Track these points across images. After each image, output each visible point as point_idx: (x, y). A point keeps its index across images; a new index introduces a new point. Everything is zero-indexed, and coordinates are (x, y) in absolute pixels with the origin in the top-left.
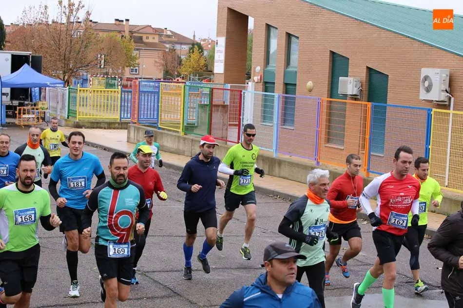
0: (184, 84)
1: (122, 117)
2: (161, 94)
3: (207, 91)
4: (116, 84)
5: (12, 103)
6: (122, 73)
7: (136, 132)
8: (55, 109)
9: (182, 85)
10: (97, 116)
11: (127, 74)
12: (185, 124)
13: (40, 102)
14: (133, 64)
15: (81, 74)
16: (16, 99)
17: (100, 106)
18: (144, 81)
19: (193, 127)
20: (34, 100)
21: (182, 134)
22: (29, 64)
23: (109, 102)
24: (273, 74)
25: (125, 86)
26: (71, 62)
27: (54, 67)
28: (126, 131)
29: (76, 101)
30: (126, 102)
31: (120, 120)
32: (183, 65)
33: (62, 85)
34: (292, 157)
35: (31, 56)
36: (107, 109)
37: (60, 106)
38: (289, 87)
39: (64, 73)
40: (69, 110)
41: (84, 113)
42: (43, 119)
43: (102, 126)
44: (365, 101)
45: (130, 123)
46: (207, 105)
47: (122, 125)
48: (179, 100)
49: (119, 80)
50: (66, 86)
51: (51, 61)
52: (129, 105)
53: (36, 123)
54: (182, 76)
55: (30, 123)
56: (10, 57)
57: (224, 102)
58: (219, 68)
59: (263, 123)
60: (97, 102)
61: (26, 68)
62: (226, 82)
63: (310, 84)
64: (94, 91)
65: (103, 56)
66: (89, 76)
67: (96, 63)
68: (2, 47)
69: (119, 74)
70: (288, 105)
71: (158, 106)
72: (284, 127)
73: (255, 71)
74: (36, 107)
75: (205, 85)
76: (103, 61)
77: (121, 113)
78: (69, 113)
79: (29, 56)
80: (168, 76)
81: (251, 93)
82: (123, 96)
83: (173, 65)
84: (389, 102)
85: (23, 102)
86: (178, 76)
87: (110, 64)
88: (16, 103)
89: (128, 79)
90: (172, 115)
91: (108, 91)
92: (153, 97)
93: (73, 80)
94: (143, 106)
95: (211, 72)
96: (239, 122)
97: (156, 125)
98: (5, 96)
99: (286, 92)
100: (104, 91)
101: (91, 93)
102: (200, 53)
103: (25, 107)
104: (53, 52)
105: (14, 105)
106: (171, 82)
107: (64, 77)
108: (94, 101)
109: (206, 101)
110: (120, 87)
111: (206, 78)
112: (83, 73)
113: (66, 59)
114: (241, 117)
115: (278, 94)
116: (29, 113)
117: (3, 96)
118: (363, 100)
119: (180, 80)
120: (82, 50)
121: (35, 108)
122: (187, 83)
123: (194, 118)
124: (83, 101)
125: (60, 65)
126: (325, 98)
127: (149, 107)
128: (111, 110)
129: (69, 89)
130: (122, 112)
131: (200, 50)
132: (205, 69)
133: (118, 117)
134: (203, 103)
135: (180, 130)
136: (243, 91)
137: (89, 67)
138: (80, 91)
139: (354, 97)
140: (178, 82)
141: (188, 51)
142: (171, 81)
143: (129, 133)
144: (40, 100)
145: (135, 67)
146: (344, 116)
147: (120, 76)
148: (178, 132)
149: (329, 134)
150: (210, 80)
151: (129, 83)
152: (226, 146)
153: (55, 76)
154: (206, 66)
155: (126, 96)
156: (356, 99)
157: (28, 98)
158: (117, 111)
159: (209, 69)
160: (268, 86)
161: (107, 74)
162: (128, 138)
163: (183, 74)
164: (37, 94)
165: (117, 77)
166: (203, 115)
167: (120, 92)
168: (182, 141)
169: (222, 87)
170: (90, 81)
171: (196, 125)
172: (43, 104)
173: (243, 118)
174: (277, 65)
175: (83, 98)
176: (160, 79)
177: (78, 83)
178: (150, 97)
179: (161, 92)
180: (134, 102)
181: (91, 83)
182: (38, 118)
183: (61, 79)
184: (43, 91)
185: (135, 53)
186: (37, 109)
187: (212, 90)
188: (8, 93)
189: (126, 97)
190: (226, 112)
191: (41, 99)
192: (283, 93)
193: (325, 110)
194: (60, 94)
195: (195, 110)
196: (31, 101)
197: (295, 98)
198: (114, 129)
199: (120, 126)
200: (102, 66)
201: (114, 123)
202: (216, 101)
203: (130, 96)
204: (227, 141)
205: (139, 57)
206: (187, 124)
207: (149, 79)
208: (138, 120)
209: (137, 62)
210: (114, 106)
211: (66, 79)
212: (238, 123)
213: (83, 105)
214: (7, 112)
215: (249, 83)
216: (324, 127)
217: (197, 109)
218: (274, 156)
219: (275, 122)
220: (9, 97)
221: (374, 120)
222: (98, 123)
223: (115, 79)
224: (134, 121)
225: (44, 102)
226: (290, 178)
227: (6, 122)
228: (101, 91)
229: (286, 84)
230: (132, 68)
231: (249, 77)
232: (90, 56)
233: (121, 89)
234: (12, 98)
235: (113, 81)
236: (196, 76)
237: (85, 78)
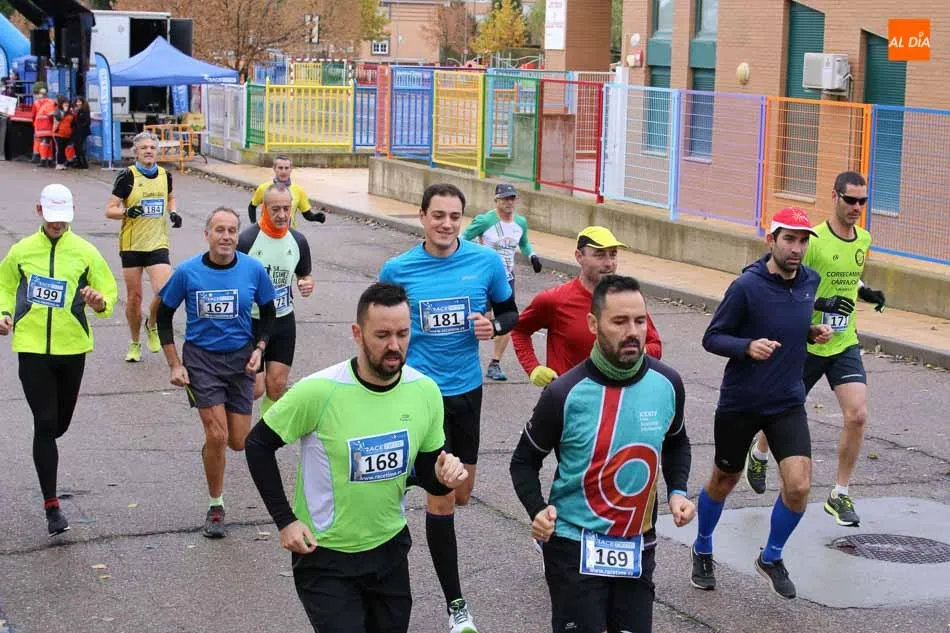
0: (483, 73)
1: (358, 142)
2: (437, 94)
3: (531, 87)
4: (343, 76)
5: (133, 117)
6: (357, 55)
7: (386, 172)
8: (220, 129)
9: (480, 75)
10: (306, 141)
11: (366, 54)
12: (487, 156)
13: (190, 116)
14: (378, 35)
15: (272, 55)
16: (142, 109)
17: (313, 121)
18: (401, 70)
19: (503, 161)
20: (176, 110)
21: (480, 176)
22: (165, 38)
23: (330, 112)
24: (666, 48)
25: (362, 80)
26: (251, 31)
27: (216, 43)
28: (366, 172)
29: (262, 113)
30: (365, 112)
31: (354, 150)
32: (480, 34)
33: (235, 80)
34: (708, 219)
35: (169, 21)
36: (327, 126)
37: (230, 121)
38: (700, 76)
39: (238, 54)
40: (248, 129)
41: (280, 136)
42: (197, 149)
43: (316, 161)
44: (858, 102)
45: (373, 155)
46: (531, 116)
47: (358, 160)
48: (474, 106)
49: (350, 67)
50: (242, 82)
51: (209, 30)
52: (372, 117)
53: (182, 159)
54: (479, 57)
55: (171, 158)
56: (126, 23)
57: (566, 109)
58: (555, 38)
59: (646, 152)
60: (306, 113)
61: (160, 46)
62: (570, 66)
63: (743, 68)
64: (299, 91)
65: (316, 19)
66: (288, 59)
67: (301, 31)
68: (111, 3)
69: (349, 55)
70: (698, 114)
71: (430, 119)
72: (691, 158)
73: (628, 44)
74: (183, 125)
75: (526, 75)
76: (315, 30)
77: (354, 136)
78: (248, 135)
79: (166, 21)
80: (450, 57)
81: (622, 87)
82: (359, 100)
83: (459, 34)
84: (908, 104)
85: (154, 115)
86: (470, 58)
87: (330, 35)
88: (141, 117)
89: (368, 66)
90: (460, 138)
91: (328, 91)
92: (419, 101)
93: (256, 69)
94: (399, 121)
95: (538, 48)
96: (599, 149)
97: (427, 158)
98: (119, 105)
99: (695, 84)
100: (320, 91)
101: (292, 94)
102: (514, 8)
103: (160, 126)
104: (213, 12)
105: (137, 121)
106: (457, 70)
107: (237, 64)
108: (299, 111)
109: (529, 108)
110: (351, 82)
111: (527, 60)
112: (275, 53)
113: (241, 28)
114: (602, 139)
115: (677, 91)
116: (167, 138)
117: (114, 105)
118: (855, 99)
119: (475, 65)
120: (272, 6)
121: (180, 126)
122: (489, 70)
123: (505, 143)
124: (278, 113)
125: (228, 37)
126: (777, 98)
127: (412, 122)
128: (334, 129)
129: (249, 86)
130: (358, 133)
131: (515, 3)
132: (524, 41)
133: (349, 143)
134: (522, 112)
135: (477, 168)
136: (606, 85)
137: (287, 42)
138: (271, 90)
139: (836, 95)
140: (470, 68)
141: (491, 6)
142: (455, 67)
143: (372, 175)
144: (190, 110)
145: (382, 40)
146: (815, 133)
147: (351, 58)
148: (472, 172)
149: (783, 171)
150: (535, 65)
151: (370, 73)
152: (572, 199)
153: (218, 61)
154: (528, 35)
155: (365, 100)
156: (839, 99)
157: (165, 108)
158: (347, 130)
159: (534, 43)
160: (655, 73)
161: (324, 55)
162: (372, 185)
163: (481, 52)
164: (184, 99)
165: (344, 60)
166: (524, 135)
167: (351, 92)
168: (480, 189)
169: (561, 77)
170: (291, 70)
171: (509, 157)
172: (195, 119)
173: (606, 141)
174: (674, 31)
175: (278, 106)
176: (433, 64)
177: (266, 76)
178: (413, 101)
179: (437, 90)
180: (382, 111)
181: (292, 74)
182: (186, 148)
183: (231, 68)
184: (195, 92)
185: (381, 11)
186: (184, 129)
187: (541, 84)
188: (124, 98)
189: (365, 103)
190: (571, 129)
191: (193, 108)
192: (688, 89)
193: (775, 121)
194: (229, 100)
195: (505, 126)
196: (172, 112)
197: (713, 97)
198: (341, 167)
199: (354, 162)
200: (315, 40)
201: (341, 156)
202: (549, 108)
203: (372, 101)
204: (572, 189)
205: (390, 21)
206: (491, 155)
207: (411, 64)
208: (391, 149)
209: (384, 31)
210: (341, 121)
211: (241, 68)
212: (595, 152)
213: (278, 121)
214: (123, 136)
215: (617, 68)
216: (773, 156)
217: (510, 124)
218: (671, 217)
219: (673, 148)
220: (127, 104)
221: (879, 140)
222: (308, 155)
223: (340, 65)
224: (382, 151)
225: (198, 115)
226: (706, 262)
227: (122, 158)
228: (314, 91)
229: (694, 70)
230: (374, 41)
231: (617, 58)
232: (289, 20)
233: (355, 85)
234: (133, 108)
235: (338, 70)
236: (506, 56)
237: (279, 64)
